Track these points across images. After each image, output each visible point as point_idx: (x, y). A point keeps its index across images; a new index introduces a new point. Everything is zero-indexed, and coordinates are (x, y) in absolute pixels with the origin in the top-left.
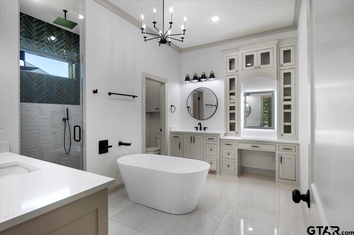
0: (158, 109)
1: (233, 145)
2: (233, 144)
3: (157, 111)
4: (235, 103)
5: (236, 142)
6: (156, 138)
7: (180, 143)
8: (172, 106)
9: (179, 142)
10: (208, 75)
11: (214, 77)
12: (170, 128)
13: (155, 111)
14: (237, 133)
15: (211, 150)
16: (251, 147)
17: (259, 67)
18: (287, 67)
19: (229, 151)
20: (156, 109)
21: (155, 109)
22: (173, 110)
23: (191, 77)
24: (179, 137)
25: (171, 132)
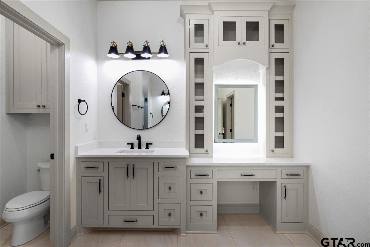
0: (44, 107)
1: (210, 176)
2: (209, 173)
3: (42, 111)
4: (204, 100)
5: (215, 170)
6: (39, 171)
7: (100, 180)
8: (80, 101)
9: (98, 178)
10: (155, 48)
11: (166, 52)
12: (76, 148)
13: (36, 111)
14: (207, 151)
15: (170, 188)
16: (240, 177)
17: (244, 44)
18: (280, 50)
19: (202, 187)
20: (39, 106)
21: (36, 107)
22: (83, 111)
23: (122, 48)
24: (98, 168)
25: (78, 158)
